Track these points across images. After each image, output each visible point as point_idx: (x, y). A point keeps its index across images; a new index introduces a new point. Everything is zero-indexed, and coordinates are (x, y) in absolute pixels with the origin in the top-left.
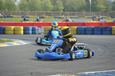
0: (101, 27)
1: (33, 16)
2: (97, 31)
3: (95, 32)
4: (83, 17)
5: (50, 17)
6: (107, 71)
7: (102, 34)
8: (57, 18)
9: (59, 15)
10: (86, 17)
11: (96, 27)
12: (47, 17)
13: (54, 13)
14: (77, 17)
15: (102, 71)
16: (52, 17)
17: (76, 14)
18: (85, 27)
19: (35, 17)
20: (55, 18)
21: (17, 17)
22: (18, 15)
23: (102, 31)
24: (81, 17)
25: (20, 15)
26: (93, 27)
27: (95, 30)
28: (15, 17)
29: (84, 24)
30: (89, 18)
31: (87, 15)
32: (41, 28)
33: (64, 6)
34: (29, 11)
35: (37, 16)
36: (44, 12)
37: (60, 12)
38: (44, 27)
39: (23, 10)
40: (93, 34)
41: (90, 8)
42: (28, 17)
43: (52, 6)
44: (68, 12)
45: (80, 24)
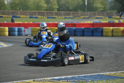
0: (92, 28)
1: (24, 16)
2: (88, 32)
3: (85, 33)
4: (79, 17)
5: (42, 17)
6: (85, 75)
7: (93, 36)
8: (50, 18)
9: (53, 15)
11: (87, 28)
12: (40, 17)
13: (47, 13)
14: (72, 17)
15: (79, 75)
16: (45, 17)
17: (71, 14)
18: (75, 28)
19: (26, 17)
20: (48, 18)
21: (7, 17)
22: (8, 14)
23: (93, 32)
24: (76, 17)
25: (10, 15)
26: (84, 28)
27: (85, 31)
28: (5, 17)
29: (74, 25)
30: (85, 18)
31: (82, 15)
32: (28, 29)
33: (58, 5)
34: (21, 10)
35: (29, 16)
36: (37, 11)
37: (54, 12)
38: (31, 28)
39: (14, 10)
40: (83, 36)
41: (86, 7)
42: (19, 17)
43: (46, 5)
44: (63, 12)
45: (70, 25)
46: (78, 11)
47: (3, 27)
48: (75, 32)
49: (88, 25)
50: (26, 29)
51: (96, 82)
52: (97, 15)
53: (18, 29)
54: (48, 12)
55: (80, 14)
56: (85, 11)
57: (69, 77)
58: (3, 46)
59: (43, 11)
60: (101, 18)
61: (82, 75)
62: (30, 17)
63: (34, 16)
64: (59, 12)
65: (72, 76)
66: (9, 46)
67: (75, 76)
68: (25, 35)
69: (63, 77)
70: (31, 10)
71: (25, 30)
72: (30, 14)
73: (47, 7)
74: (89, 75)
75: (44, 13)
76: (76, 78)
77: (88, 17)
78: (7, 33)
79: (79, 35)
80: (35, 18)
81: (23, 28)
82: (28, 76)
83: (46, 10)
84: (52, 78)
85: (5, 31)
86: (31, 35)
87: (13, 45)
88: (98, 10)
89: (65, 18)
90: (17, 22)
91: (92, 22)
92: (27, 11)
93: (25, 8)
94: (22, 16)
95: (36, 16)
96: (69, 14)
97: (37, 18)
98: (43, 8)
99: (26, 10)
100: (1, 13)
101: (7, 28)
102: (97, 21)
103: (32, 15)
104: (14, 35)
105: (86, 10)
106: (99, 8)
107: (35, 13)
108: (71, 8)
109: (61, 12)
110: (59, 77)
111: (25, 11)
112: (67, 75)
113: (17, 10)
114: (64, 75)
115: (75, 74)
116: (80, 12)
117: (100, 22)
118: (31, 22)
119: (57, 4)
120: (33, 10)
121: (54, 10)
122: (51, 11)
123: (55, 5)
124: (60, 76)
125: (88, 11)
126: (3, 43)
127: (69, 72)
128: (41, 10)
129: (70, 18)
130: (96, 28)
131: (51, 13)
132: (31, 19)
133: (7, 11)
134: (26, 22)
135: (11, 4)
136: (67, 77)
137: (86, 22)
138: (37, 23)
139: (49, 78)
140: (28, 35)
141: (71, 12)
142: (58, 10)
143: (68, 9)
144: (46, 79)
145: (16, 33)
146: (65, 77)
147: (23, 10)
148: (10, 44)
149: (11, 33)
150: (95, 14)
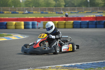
0: (96, 21)
1: (36, 12)
2: (91, 24)
3: (90, 26)
4: (83, 12)
5: (52, 12)
7: (96, 27)
9: (60, 11)
10: (85, 12)
11: (91, 21)
12: (50, 12)
13: (55, 9)
14: (77, 12)
15: (87, 63)
16: (54, 12)
17: (76, 9)
18: (80, 21)
19: (38, 12)
20: (56, 13)
22: (23, 11)
23: (96, 24)
24: (81, 12)
26: (88, 21)
27: (89, 24)
28: (21, 13)
29: (80, 19)
30: (88, 12)
31: (86, 10)
32: (40, 23)
33: (65, 2)
34: (34, 7)
35: (40, 11)
36: (47, 8)
37: (62, 8)
38: (43, 22)
39: (27, 7)
40: (88, 27)
41: (89, 3)
42: (32, 13)
43: (54, 3)
44: (69, 8)
45: (76, 19)
46: (82, 7)
47: (19, 22)
48: (81, 24)
49: (92, 18)
50: (39, 23)
51: (103, 68)
52: (98, 9)
53: (32, 23)
54: (57, 8)
55: (84, 10)
56: (87, 6)
57: (78, 64)
58: (20, 37)
59: (52, 7)
60: (102, 12)
61: (90, 62)
62: (41, 13)
63: (44, 12)
64: (65, 8)
65: (81, 63)
66: (25, 37)
67: (84, 63)
68: (38, 28)
69: (73, 64)
70: (42, 7)
71: (37, 24)
72: (41, 10)
73: (55, 4)
74: (96, 62)
75: (53, 9)
76: (85, 65)
77: (90, 11)
78: (23, 27)
79: (84, 27)
80: (45, 13)
81: (36, 22)
82: (43, 64)
83: (55, 6)
84: (63, 65)
85: (21, 25)
86: (43, 28)
87: (29, 36)
88: (99, 6)
89: (71, 13)
90: (31, 17)
91: (95, 16)
92: (39, 8)
93: (37, 5)
94: (34, 12)
95: (46, 12)
96: (74, 10)
97: (47, 13)
98: (53, 5)
99: (38, 6)
100: (17, 10)
101: (23, 23)
102: (99, 15)
103: (43, 11)
104: (29, 28)
105: (89, 6)
106: (100, 3)
107: (46, 9)
108: (76, 4)
109: (67, 8)
110: (70, 65)
111: (37, 8)
112: (76, 62)
113: (31, 7)
114: (74, 63)
115: (83, 61)
116: (83, 7)
117: (102, 16)
118: (43, 17)
119: (63, 1)
120: (44, 7)
121: (61, 7)
122: (58, 8)
123: (62, 2)
124: (71, 63)
125: (90, 7)
126: (20, 35)
127: (78, 60)
128: (50, 7)
129: (76, 13)
130: (99, 21)
131: (59, 9)
132: (43, 14)
133: (22, 8)
134: (38, 17)
135: (25, 2)
136: (76, 64)
137: (89, 16)
138: (47, 17)
139: (61, 66)
140: (41, 28)
141: (76, 8)
142: (65, 6)
143: (73, 5)
144: (58, 66)
145: (31, 26)
146: (75, 64)
147: (35, 7)
148: (26, 36)
149: (26, 27)
150: (97, 9)
